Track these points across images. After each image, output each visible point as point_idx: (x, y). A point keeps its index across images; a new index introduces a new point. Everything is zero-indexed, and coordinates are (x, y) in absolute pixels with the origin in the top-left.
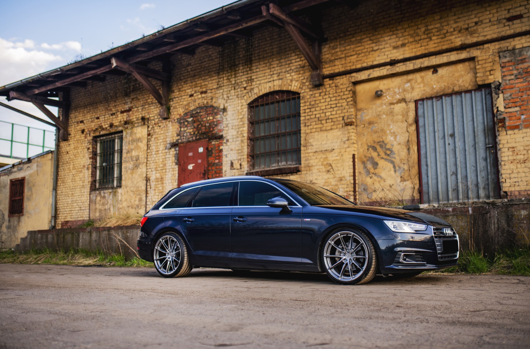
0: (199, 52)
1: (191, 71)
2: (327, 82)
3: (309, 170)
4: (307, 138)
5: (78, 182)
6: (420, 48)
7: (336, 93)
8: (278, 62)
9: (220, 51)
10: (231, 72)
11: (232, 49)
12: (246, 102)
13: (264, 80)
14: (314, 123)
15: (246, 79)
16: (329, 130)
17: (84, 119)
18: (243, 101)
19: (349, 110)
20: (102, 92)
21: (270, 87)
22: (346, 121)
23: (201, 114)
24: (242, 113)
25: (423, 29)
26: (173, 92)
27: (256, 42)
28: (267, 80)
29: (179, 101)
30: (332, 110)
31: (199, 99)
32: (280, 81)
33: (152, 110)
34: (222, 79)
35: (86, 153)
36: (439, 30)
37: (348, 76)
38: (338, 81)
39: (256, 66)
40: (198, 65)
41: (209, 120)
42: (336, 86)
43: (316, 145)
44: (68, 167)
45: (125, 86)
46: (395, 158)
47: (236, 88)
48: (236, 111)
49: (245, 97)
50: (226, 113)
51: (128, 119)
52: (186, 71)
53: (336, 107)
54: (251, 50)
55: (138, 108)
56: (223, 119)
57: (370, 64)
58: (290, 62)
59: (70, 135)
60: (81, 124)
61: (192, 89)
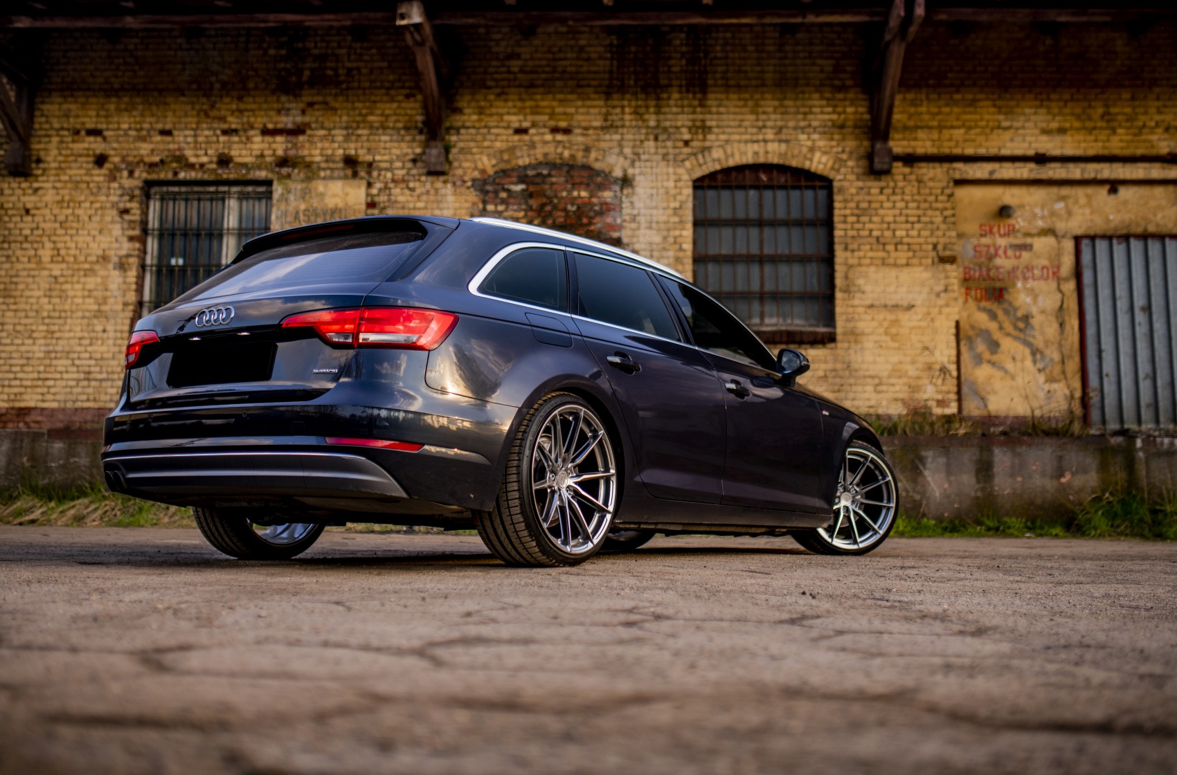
0: (549, 34)
1: (521, 71)
2: (899, 168)
3: (856, 342)
4: (851, 275)
5: (79, 301)
6: (1094, 144)
7: (919, 193)
8: (776, 103)
9: (611, 45)
10: (646, 99)
11: (648, 48)
12: (690, 175)
13: (740, 134)
14: (868, 247)
15: (690, 124)
16: (902, 266)
17: (104, 126)
18: (681, 171)
19: (948, 234)
20: (184, 64)
21: (756, 153)
22: (941, 253)
23: (554, 180)
24: (679, 198)
25: (1100, 111)
26: (459, 111)
27: (718, 48)
28: (748, 137)
29: (479, 138)
30: (909, 226)
31: (545, 143)
32: (783, 146)
33: (382, 145)
34: (618, 110)
35: (113, 222)
36: (1130, 119)
37: (946, 166)
38: (924, 171)
39: (716, 99)
40: (544, 63)
41: (575, 198)
42: (919, 181)
43: (872, 292)
44: (33, 252)
45: (282, 65)
46: (1034, 337)
47: (661, 138)
48: (661, 191)
49: (687, 164)
50: (630, 190)
51: (292, 153)
52: (505, 69)
53: (919, 222)
54: (703, 62)
55: (330, 130)
56: (621, 201)
57: (993, 151)
58: (807, 110)
59: (39, 161)
60: (92, 139)
61: (525, 115)
